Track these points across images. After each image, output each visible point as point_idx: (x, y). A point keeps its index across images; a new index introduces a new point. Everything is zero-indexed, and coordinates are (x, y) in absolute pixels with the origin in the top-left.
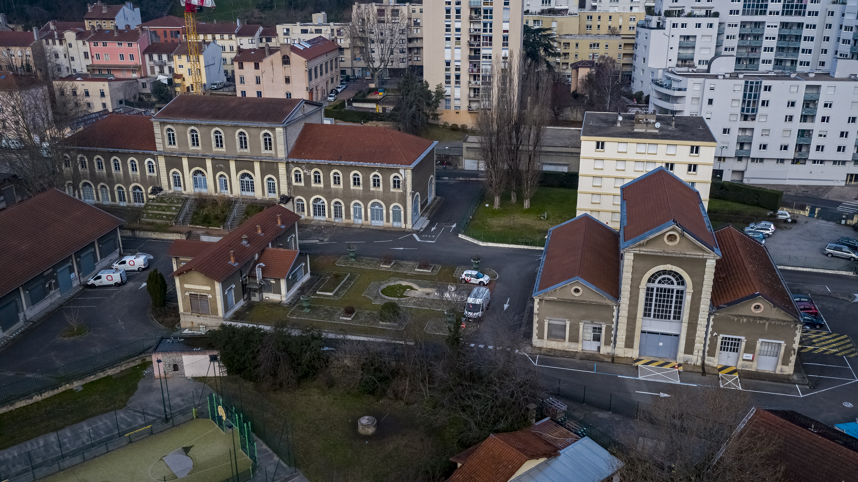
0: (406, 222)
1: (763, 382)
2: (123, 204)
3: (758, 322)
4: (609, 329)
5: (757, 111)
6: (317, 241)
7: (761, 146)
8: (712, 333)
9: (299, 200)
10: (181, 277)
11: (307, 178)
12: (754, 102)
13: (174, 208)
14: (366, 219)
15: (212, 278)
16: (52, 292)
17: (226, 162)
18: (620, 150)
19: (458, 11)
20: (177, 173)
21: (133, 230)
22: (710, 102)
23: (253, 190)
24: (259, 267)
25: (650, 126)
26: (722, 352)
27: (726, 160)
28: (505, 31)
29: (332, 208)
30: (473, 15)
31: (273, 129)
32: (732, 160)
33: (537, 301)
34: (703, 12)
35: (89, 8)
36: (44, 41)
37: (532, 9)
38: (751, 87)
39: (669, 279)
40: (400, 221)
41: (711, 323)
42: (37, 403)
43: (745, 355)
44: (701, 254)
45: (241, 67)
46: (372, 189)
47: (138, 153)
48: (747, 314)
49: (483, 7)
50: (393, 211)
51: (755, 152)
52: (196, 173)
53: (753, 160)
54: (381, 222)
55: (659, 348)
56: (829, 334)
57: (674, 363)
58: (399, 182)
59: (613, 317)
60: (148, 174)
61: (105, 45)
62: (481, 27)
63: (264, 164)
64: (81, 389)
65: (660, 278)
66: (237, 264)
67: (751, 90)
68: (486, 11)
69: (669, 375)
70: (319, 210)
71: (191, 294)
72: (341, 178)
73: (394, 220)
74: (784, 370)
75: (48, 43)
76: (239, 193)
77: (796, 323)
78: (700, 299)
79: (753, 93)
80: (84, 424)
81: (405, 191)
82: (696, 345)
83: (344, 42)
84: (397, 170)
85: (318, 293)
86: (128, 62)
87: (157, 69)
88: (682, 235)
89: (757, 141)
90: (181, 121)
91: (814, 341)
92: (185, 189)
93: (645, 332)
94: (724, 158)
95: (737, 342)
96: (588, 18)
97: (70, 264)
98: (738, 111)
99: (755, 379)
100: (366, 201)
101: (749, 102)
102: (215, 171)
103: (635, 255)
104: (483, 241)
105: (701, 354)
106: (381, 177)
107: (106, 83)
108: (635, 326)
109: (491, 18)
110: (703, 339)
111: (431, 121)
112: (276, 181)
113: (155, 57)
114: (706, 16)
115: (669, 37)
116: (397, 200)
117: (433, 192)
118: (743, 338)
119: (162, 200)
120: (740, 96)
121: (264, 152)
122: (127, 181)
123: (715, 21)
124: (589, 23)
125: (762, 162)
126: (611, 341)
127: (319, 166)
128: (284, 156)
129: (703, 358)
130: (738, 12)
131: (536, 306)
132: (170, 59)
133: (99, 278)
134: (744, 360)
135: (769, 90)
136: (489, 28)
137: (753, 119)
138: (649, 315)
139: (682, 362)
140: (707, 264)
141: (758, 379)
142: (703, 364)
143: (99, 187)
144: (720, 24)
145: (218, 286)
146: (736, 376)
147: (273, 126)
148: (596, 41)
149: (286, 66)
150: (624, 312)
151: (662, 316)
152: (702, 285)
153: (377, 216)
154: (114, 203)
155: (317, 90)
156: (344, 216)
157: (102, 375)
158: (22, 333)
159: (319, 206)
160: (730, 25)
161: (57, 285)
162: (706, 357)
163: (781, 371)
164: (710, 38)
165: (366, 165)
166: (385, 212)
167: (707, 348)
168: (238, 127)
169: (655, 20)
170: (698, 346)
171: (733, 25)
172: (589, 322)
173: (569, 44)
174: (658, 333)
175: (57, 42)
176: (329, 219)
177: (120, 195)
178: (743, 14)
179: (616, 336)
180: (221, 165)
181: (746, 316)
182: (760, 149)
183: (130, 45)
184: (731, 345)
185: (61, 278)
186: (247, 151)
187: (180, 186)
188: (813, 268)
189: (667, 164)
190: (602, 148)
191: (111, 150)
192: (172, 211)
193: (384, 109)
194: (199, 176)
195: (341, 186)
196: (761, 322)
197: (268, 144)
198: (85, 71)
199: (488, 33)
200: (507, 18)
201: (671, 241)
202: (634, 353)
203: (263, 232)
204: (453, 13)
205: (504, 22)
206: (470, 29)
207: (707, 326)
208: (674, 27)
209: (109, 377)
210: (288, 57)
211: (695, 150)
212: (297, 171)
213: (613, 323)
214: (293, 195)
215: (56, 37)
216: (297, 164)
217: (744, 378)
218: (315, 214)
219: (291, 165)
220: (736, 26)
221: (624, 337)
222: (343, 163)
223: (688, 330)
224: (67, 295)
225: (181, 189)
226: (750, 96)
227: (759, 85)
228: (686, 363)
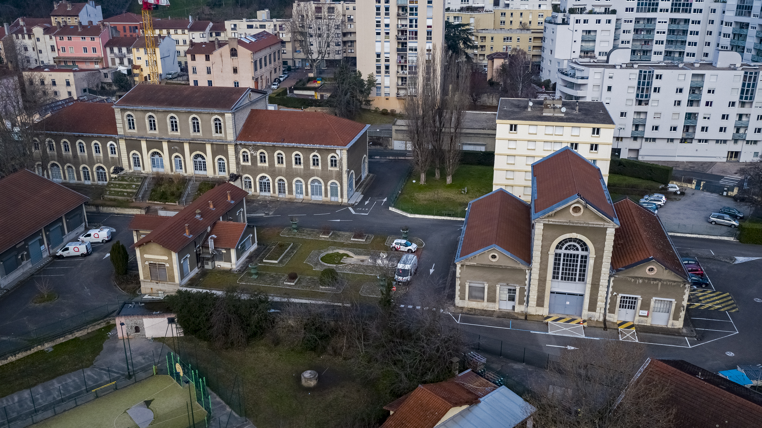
0: (342, 196)
1: (657, 335)
2: (87, 183)
3: (652, 282)
4: (522, 290)
5: (650, 97)
6: (263, 215)
7: (653, 127)
8: (612, 293)
9: (247, 178)
10: (141, 248)
11: (254, 159)
12: (647, 89)
13: (134, 186)
14: (307, 194)
15: (169, 249)
16: (24, 263)
17: (181, 144)
18: (531, 132)
19: (387, 9)
20: (136, 154)
21: (97, 206)
22: (609, 89)
23: (205, 170)
24: (211, 238)
25: (556, 110)
26: (621, 309)
27: (624, 140)
28: (428, 27)
29: (276, 185)
30: (401, 12)
31: (223, 115)
32: (628, 140)
33: (459, 266)
34: (603, 10)
35: (55, 6)
36: (14, 35)
37: (452, 7)
38: (645, 76)
39: (574, 246)
40: (337, 195)
41: (612, 284)
42: (12, 363)
43: (641, 311)
44: (602, 223)
45: (193, 59)
46: (312, 167)
47: (101, 137)
48: (642, 276)
49: (409, 5)
50: (331, 187)
51: (649, 133)
52: (154, 154)
53: (647, 139)
54: (320, 197)
55: (566, 306)
56: (714, 292)
57: (579, 320)
58: (335, 161)
59: (526, 279)
60: (110, 155)
61: (70, 39)
62: (407, 22)
63: (215, 146)
64: (51, 350)
65: (566, 245)
66: (191, 236)
67: (644, 79)
68: (411, 9)
69: (575, 330)
70: (265, 186)
71: (150, 263)
72: (284, 158)
73: (332, 195)
75: (18, 38)
76: (193, 172)
77: (685, 283)
78: (601, 263)
79: (646, 81)
80: (54, 381)
81: (341, 169)
82: (598, 303)
83: (286, 36)
84: (334, 151)
85: (264, 261)
86: (90, 54)
87: (117, 61)
88: (586, 207)
89: (650, 123)
90: (140, 108)
91: (701, 298)
92: (144, 169)
93: (554, 293)
94: (622, 138)
95: (634, 300)
96: (502, 14)
97: (40, 237)
98: (634, 96)
99: (650, 333)
100: (306, 177)
101: (643, 89)
102: (171, 152)
103: (544, 225)
104: (411, 213)
105: (603, 311)
106: (319, 157)
107: (72, 74)
108: (545, 287)
109: (416, 14)
110: (605, 298)
111: (364, 107)
112: (226, 161)
113: (116, 50)
114: (605, 13)
115: (573, 31)
116: (334, 177)
117: (366, 170)
118: (639, 297)
119: (123, 179)
120: (635, 84)
121: (214, 135)
122: (91, 162)
123: (613, 17)
124: (503, 19)
125: (655, 141)
126: (524, 300)
127: (264, 147)
128: (233, 139)
129: (605, 315)
130: (632, 10)
131: (458, 271)
132: (129, 51)
133: (67, 249)
134: (640, 316)
135: (660, 78)
136: (414, 24)
137: (647, 104)
138: (557, 278)
139: (586, 318)
140: (607, 232)
141: (652, 333)
142: (605, 320)
143: (65, 167)
144: (617, 20)
145: (175, 256)
146: (634, 330)
147: (223, 112)
148: (509, 35)
149: (234, 58)
150: (535, 275)
151: (569, 278)
152: (603, 251)
153: (317, 191)
154: (79, 182)
155: (261, 79)
156: (287, 192)
157: (70, 337)
159: (265, 183)
160: (626, 21)
161: (28, 256)
162: (607, 314)
163: (673, 325)
164: (609, 32)
165: (306, 146)
166: (323, 188)
167: (608, 306)
168: (191, 113)
169: (560, 16)
170: (600, 304)
171: (628, 21)
172: (505, 284)
173: (485, 37)
174: (565, 294)
175: (26, 36)
176: (274, 195)
177: (85, 174)
178: (638, 11)
179: (528, 296)
180: (176, 147)
181: (641, 278)
182: (653, 130)
183: (93, 39)
184: (629, 303)
185: (31, 250)
186: (200, 134)
187: (139, 166)
188: (699, 234)
189: (572, 144)
190: (515, 130)
191: (77, 134)
192: (133, 189)
193: (322, 96)
194: (157, 157)
195: (284, 165)
196: (655, 282)
197: (219, 128)
198: (52, 63)
199: (414, 29)
200: (430, 15)
201: (576, 212)
202: (544, 311)
203: (214, 207)
204: (383, 11)
205: (427, 18)
206: (398, 25)
207: (608, 287)
208: (577, 22)
209: (76, 339)
210: (236, 50)
211: (596, 131)
212: (244, 152)
213: (525, 285)
214: (241, 174)
215: (25, 32)
216: (245, 146)
217: (641, 332)
218: (261, 190)
219: (239, 147)
220: (631, 21)
221: (536, 297)
222: (285, 144)
223: (591, 291)
224: (39, 265)
225: (140, 169)
226: (644, 83)
227: (651, 74)
228: (590, 319)
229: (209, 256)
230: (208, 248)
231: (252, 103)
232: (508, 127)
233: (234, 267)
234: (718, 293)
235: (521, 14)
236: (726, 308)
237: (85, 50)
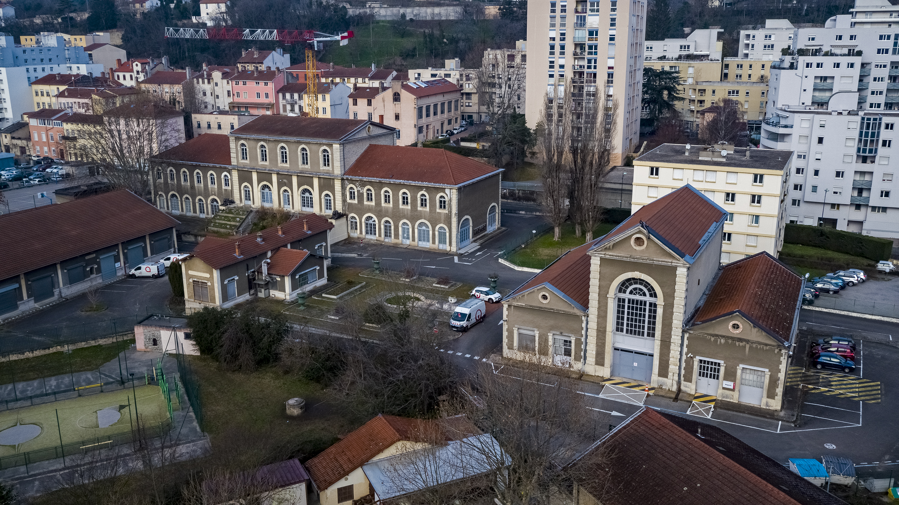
0: (450, 244)
2: (203, 216)
3: (737, 343)
4: (578, 342)
5: (876, 152)
6: (356, 255)
7: (882, 192)
8: (687, 354)
9: (353, 218)
10: (186, 263)
11: (361, 195)
12: (872, 141)
13: (238, 219)
14: (414, 240)
15: (211, 266)
16: (92, 276)
17: (289, 177)
18: (675, 177)
19: (563, 47)
20: (248, 187)
21: (196, 236)
22: (821, 140)
23: (312, 207)
24: (265, 263)
25: (716, 154)
26: (701, 378)
27: (841, 207)
28: (610, 68)
29: (382, 227)
30: (578, 50)
31: (330, 146)
32: (848, 208)
33: (505, 308)
34: (846, 51)
35: (243, 53)
36: (195, 80)
37: (668, 55)
38: (868, 124)
39: (641, 290)
40: (445, 243)
41: (686, 342)
42: (28, 359)
43: (725, 382)
44: (670, 261)
45: (355, 104)
46: (419, 208)
47: (216, 167)
48: (724, 334)
49: (588, 42)
50: (439, 232)
51: (875, 200)
52: (265, 187)
53: (874, 208)
54: (428, 244)
55: (633, 368)
56: (858, 379)
57: (645, 386)
58: (445, 202)
59: (582, 329)
60: (224, 187)
61: (244, 84)
62: (585, 63)
63: (322, 180)
64: (70, 352)
65: (631, 288)
66: (242, 257)
67: (868, 128)
68: (590, 47)
69: (634, 397)
70: (371, 229)
71: (194, 281)
72: (391, 196)
73: (440, 242)
74: (769, 404)
75: (198, 83)
76: (300, 208)
77: (781, 347)
78: (672, 313)
79: (870, 131)
80: (53, 378)
81: (450, 212)
82: (670, 367)
83: (472, 87)
84: (443, 190)
85: (323, 295)
86: (263, 100)
87: (289, 107)
88: (649, 238)
89: (877, 186)
90: (254, 136)
92: (254, 203)
93: (618, 350)
94: (839, 205)
95: (717, 367)
96: (738, 66)
97: (115, 253)
98: (854, 151)
99: (733, 411)
100: (413, 220)
101: (866, 141)
102: (280, 185)
103: (601, 259)
104: (519, 265)
105: (676, 378)
106: (427, 197)
107: (236, 117)
108: (605, 340)
109: (596, 53)
110: (678, 360)
111: (528, 159)
112: (332, 198)
113: (288, 96)
114: (849, 55)
115: (802, 77)
116: (442, 221)
117: (496, 224)
118: (722, 362)
119: (230, 211)
120: (856, 134)
121: (322, 168)
122: (206, 194)
123: (857, 61)
124: (739, 72)
125: (885, 212)
126: (581, 356)
127: (371, 183)
128: (340, 173)
129: (679, 383)
130: (887, 51)
131: (505, 313)
132: (300, 98)
133: (139, 268)
134: (724, 388)
135: (892, 128)
136: (593, 64)
137: (873, 162)
138: (622, 331)
139: (656, 386)
140: (677, 272)
141: (736, 411)
142: (679, 390)
143: (183, 199)
144: (863, 65)
145: (216, 274)
146: (712, 405)
147: (331, 142)
148: (736, 88)
149: (397, 103)
150: (593, 325)
151: (635, 331)
152: (673, 297)
153: (424, 237)
154: (195, 215)
155: (427, 128)
156: (393, 235)
157: (93, 343)
158: (51, 306)
159: (371, 224)
160: (878, 65)
161: (99, 271)
162: (683, 382)
163: (767, 405)
164: (851, 79)
165: (413, 183)
166: (431, 233)
167: (683, 372)
168: (300, 143)
169: (788, 59)
170: (673, 368)
171: (881, 66)
172: (558, 333)
173: (705, 90)
174: (632, 352)
175: (206, 81)
176: (379, 239)
177: (200, 207)
178: (894, 53)
179: (586, 351)
180: (285, 180)
181: (723, 337)
182: (882, 196)
183: (266, 84)
184: (711, 371)
185: (103, 265)
186: (308, 167)
187: (250, 200)
189: (728, 194)
190: (657, 174)
191: (194, 163)
192: (237, 222)
194: (267, 190)
195: (391, 205)
196: (741, 344)
197: (327, 161)
198: (227, 108)
199: (592, 70)
200: (612, 54)
201: (640, 245)
202: (605, 372)
203: (283, 233)
204: (557, 50)
205: (609, 58)
206: (574, 66)
207: (682, 345)
208: (807, 66)
209: (100, 346)
210: (399, 95)
211: (758, 179)
212: (351, 188)
213: (582, 336)
214: (347, 213)
215: (205, 76)
216: (352, 181)
217: (721, 408)
218: (367, 233)
219: (346, 182)
220: (885, 66)
221: (594, 353)
222: (392, 181)
223: (661, 349)
224: (108, 282)
225: (250, 203)
226: (867, 134)
227: (878, 122)
228: (660, 387)
229: (263, 283)
230: (261, 273)
231: (371, 137)
232: (648, 170)
233: (288, 297)
234: (865, 380)
235: (763, 66)
236: (862, 398)
237: (258, 95)
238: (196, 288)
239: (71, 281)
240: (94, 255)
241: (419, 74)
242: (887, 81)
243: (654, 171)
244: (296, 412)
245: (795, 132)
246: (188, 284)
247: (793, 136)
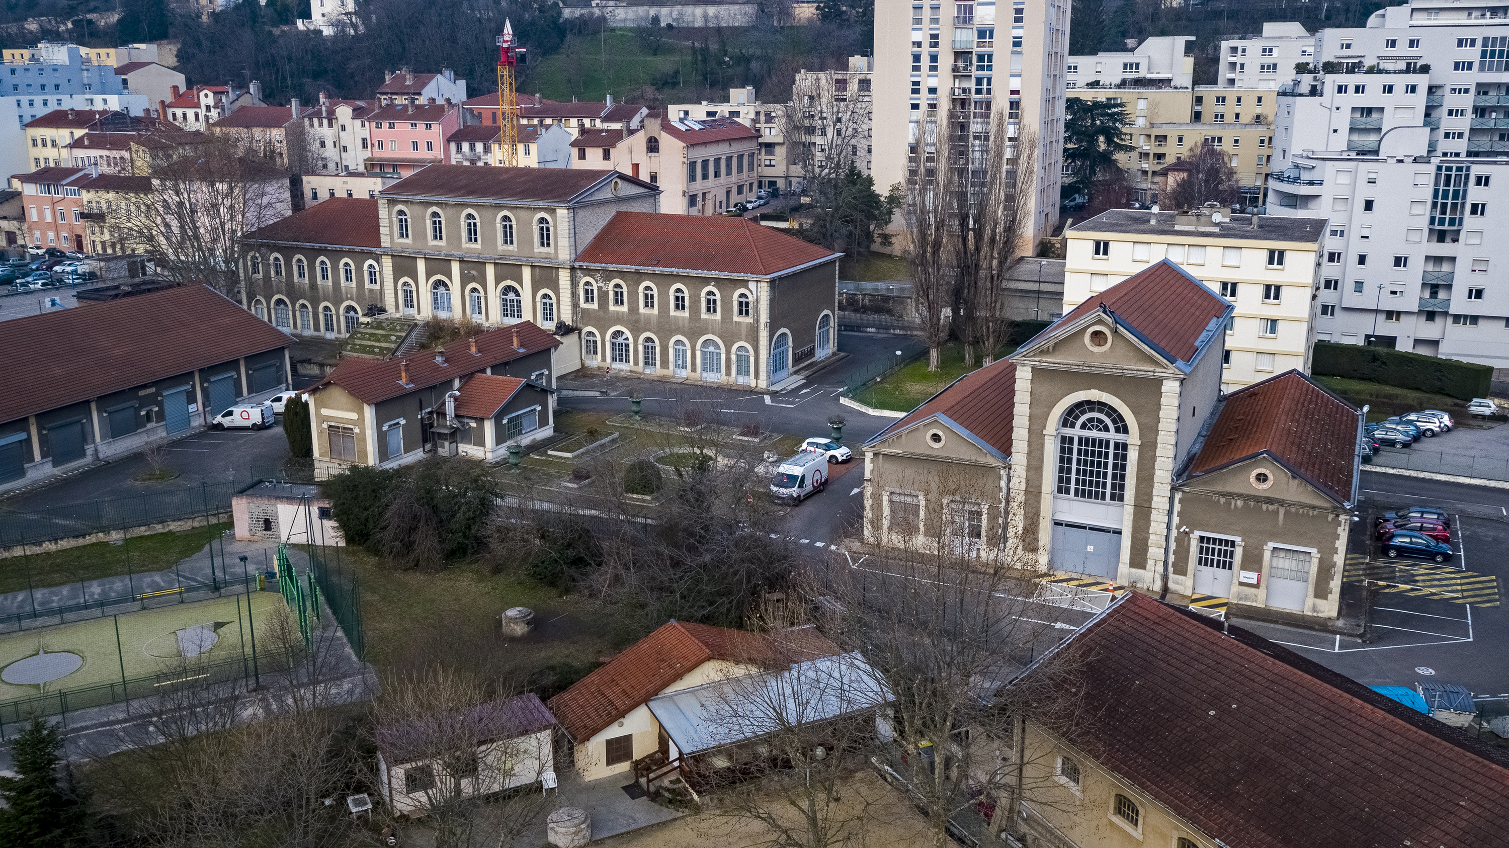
0: (757, 376)
1: (1272, 625)
2: (330, 336)
3: (1264, 507)
4: (994, 514)
5: (1460, 224)
6: (598, 394)
7: (1471, 291)
8: (1178, 528)
9: (590, 333)
10: (317, 395)
11: (603, 295)
12: (1454, 206)
13: (393, 338)
14: (694, 369)
15: (358, 397)
16: (149, 426)
17: (481, 266)
18: (1137, 257)
19: (934, 58)
20: (409, 285)
21: (322, 366)
22: (1369, 205)
23: (520, 315)
24: (450, 396)
25: (1203, 219)
26: (1202, 567)
27: (1402, 317)
28: (1013, 92)
29: (641, 348)
30: (961, 64)
31: (552, 211)
32: (1413, 318)
33: (869, 456)
34: (1402, 65)
35: (387, 77)
36: (306, 120)
37: (1103, 80)
38: (1448, 178)
39: (1100, 421)
40: (748, 373)
41: (1177, 507)
42: (48, 554)
43: (1243, 574)
44: (1151, 369)
46: (704, 316)
47: (354, 252)
48: (1243, 492)
49: (976, 50)
50: (738, 355)
51: (1459, 303)
52: (438, 284)
53: (1457, 318)
54: (718, 375)
55: (1087, 556)
56: (1459, 572)
57: (1111, 584)
58: (747, 304)
59: (1000, 490)
60: (368, 285)
61: (392, 126)
62: (972, 85)
63: (537, 270)
64: (120, 543)
65: (1083, 418)
66: (412, 385)
67: (1447, 183)
68: (981, 58)
69: (1091, 600)
70: (621, 352)
71: (330, 426)
72: (656, 296)
73: (739, 372)
74: (1319, 608)
75: (312, 125)
76: (499, 319)
77: (1337, 511)
78: (1154, 458)
79: (1451, 188)
80: (95, 583)
81: (757, 321)
82: (1150, 549)
83: (772, 133)
84: (744, 283)
85: (550, 452)
86: (423, 153)
89: (1463, 281)
90: (419, 198)
91: (1419, 578)
92: (419, 312)
93: (1061, 524)
94: (1399, 313)
95: (1229, 549)
96: (1218, 100)
97: (188, 387)
98: (1424, 223)
100: (693, 336)
101: (1444, 206)
102: (465, 280)
103: (1034, 370)
104: (875, 407)
105: (1160, 568)
106: (718, 296)
107: (379, 181)
108: (1039, 508)
109: (990, 68)
110: (1164, 538)
111: (876, 247)
112: (554, 300)
113: (466, 146)
114: (1408, 71)
115: (1330, 109)
116: (743, 336)
117: (831, 341)
118: (1238, 540)
119: (379, 325)
120: (1427, 194)
121: (538, 249)
122: (337, 296)
123: (1422, 81)
124: (1220, 109)
125: (1476, 324)
126: (998, 536)
127: (621, 274)
128: (568, 257)
129: (1165, 578)
130: (1470, 66)
131: (868, 466)
132: (487, 150)
133: (230, 413)
134: (1241, 584)
135: (1486, 184)
136: (985, 86)
137: (1455, 240)
138: (1068, 492)
139: (1125, 583)
140: (1164, 389)
141: (1264, 621)
142: (1165, 589)
143: (297, 307)
144: (1431, 90)
145: (369, 413)
146: (1222, 610)
147: (553, 205)
148: (1216, 133)
149: (653, 154)
150: (1019, 482)
151: (1090, 492)
152: (1156, 432)
153: (712, 364)
154: (317, 334)
155: (704, 199)
156: (658, 363)
157: (159, 528)
158: (81, 473)
159: (620, 345)
160: (1455, 90)
161: (161, 416)
162: (1171, 576)
163: (1314, 609)
164: (1411, 111)
165: (693, 273)
166: (723, 357)
167: (1172, 558)
168: (500, 207)
169: (1307, 80)
170: (1155, 552)
171: (1460, 90)
172: (959, 498)
173: (1165, 137)
174: (1085, 528)
175: (325, 122)
176: (635, 368)
177: (326, 320)
178: (1482, 69)
179: (1006, 527)
180: (473, 272)
181: (1240, 496)
182: (1470, 297)
183: (428, 127)
184: (1219, 555)
185: (169, 408)
186: (513, 248)
187: (412, 306)
189: (1225, 285)
190: (1106, 252)
191: (317, 245)
192: (391, 342)
194: (442, 289)
195: (655, 311)
196: (1271, 507)
197: (545, 238)
198: (361, 169)
199: (984, 96)
200: (1016, 69)
201: (1100, 345)
203: (479, 350)
204: (925, 62)
205: (1012, 76)
206: (953, 89)
207: (1170, 512)
208: (1340, 91)
209: (170, 533)
210: (656, 141)
211: (1276, 258)
212: (587, 283)
213: (1000, 502)
214: (580, 325)
215: (324, 114)
216: (588, 272)
217: (1237, 616)
218: (614, 359)
219: (579, 273)
220: (1467, 91)
221: (1021, 529)
222: (658, 270)
223: (1135, 520)
224: (176, 436)
225: (413, 312)
226: (1445, 195)
227: (1464, 173)
228: (1133, 585)
229: (446, 431)
230: (444, 415)
231: (619, 200)
232: (1091, 246)
233: (489, 456)
234: (1470, 574)
235: (1260, 99)
236: (1469, 600)
237: (415, 145)
238: (334, 438)
239: (115, 432)
240: (153, 390)
241: (686, 113)
242: (1470, 115)
243: (1102, 248)
244: (520, 629)
245: (1326, 192)
246: (320, 433)
247: (1323, 199)
